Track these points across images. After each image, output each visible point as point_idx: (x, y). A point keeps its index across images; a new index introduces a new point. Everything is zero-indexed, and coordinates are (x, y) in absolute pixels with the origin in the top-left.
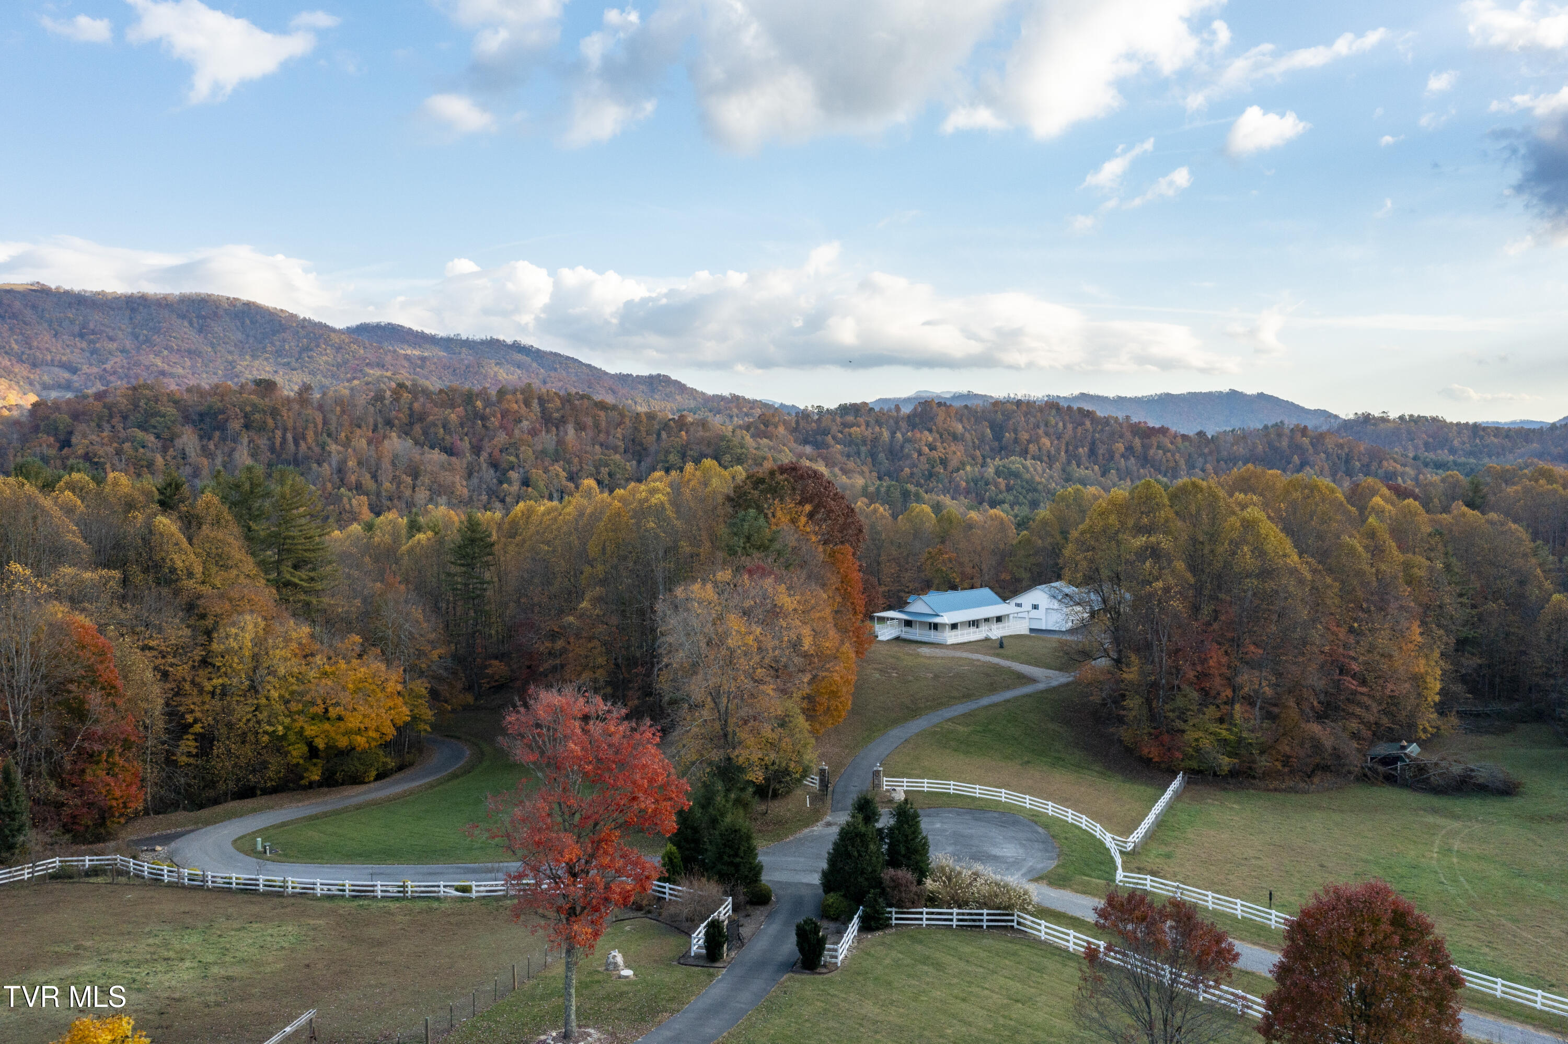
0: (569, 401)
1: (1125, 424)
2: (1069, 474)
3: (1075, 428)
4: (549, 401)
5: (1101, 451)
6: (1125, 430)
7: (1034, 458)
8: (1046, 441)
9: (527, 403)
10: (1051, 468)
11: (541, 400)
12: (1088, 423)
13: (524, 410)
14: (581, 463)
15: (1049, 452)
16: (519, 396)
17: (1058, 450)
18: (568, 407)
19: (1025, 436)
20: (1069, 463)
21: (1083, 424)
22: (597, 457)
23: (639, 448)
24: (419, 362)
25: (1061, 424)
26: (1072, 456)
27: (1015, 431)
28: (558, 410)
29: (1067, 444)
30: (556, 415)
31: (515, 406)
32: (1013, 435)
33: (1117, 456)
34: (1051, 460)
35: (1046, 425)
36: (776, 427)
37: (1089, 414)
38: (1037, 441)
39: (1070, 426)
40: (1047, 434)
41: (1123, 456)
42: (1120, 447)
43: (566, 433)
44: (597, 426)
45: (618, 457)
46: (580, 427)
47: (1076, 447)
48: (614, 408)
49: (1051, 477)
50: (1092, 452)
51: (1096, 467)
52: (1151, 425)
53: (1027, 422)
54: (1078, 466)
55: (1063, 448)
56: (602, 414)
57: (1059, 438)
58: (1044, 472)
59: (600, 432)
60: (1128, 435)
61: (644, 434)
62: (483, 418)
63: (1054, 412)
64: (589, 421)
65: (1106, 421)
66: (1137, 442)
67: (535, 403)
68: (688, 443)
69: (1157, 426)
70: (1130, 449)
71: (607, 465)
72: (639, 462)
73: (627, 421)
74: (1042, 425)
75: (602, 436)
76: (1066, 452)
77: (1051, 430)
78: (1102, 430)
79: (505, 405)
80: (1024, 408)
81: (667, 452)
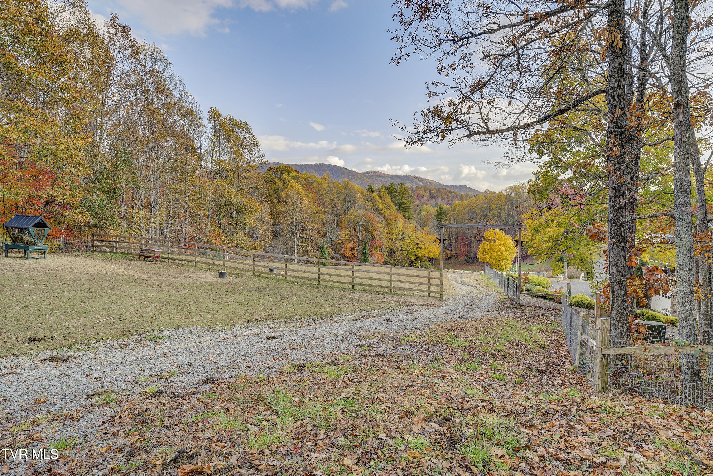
9: (425, 191)
11: (430, 191)
13: (424, 194)
18: (438, 192)
30: (435, 195)
31: (421, 192)
44: (448, 198)
46: (443, 199)
56: (450, 194)
64: (446, 197)
67: (428, 191)
73: (458, 196)
79: (418, 192)
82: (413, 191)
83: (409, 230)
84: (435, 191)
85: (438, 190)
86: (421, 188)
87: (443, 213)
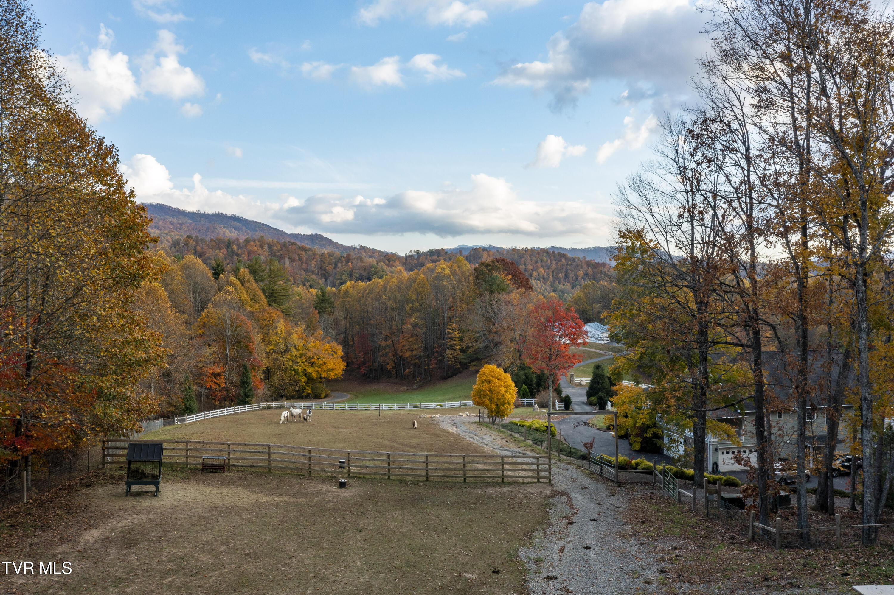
0: (284, 246)
1: (583, 261)
2: (555, 288)
3: (557, 263)
4: (273, 246)
5: (571, 276)
6: (583, 264)
7: (535, 279)
8: (542, 270)
9: (262, 247)
10: (545, 284)
11: (270, 247)
12: (564, 260)
13: (260, 251)
14: (294, 280)
15: (543, 276)
16: (258, 243)
17: (548, 275)
18: (284, 249)
19: (530, 267)
20: (554, 281)
21: (561, 261)
22: (303, 277)
23: (324, 272)
24: (179, 226)
25: (549, 261)
26: (555, 278)
27: (525, 265)
28: (279, 251)
29: (553, 272)
30: (278, 254)
31: (256, 248)
32: (524, 267)
33: (580, 278)
34: (545, 280)
35: (541, 261)
36: (395, 262)
37: (564, 256)
38: (537, 270)
39: (554, 262)
40: (542, 266)
41: (583, 278)
42: (581, 273)
43: (285, 263)
44: (300, 260)
45: (314, 276)
46: (292, 260)
47: (558, 274)
48: (310, 250)
49: (546, 289)
50: (566, 276)
51: (569, 284)
52: (597, 261)
53: (531, 260)
54: (559, 283)
55: (551, 273)
56: (303, 253)
57: (548, 269)
58: (542, 286)
59: (302, 263)
60: (585, 267)
61: (327, 264)
62: (237, 255)
63: (545, 254)
64: (296, 257)
65: (573, 260)
66: (590, 271)
67: (266, 247)
68: (352, 270)
69: (600, 262)
70: (586, 274)
71: (308, 281)
72: (326, 280)
73: (317, 257)
74: (539, 261)
75: (304, 266)
76: (553, 276)
77: (545, 264)
78: (571, 264)
79: (249, 247)
80: (529, 252)
81: (342, 274)
82: (239, 247)
83: (295, 336)
84: (279, 247)
85: (284, 245)
86: (254, 241)
87: (327, 300)
